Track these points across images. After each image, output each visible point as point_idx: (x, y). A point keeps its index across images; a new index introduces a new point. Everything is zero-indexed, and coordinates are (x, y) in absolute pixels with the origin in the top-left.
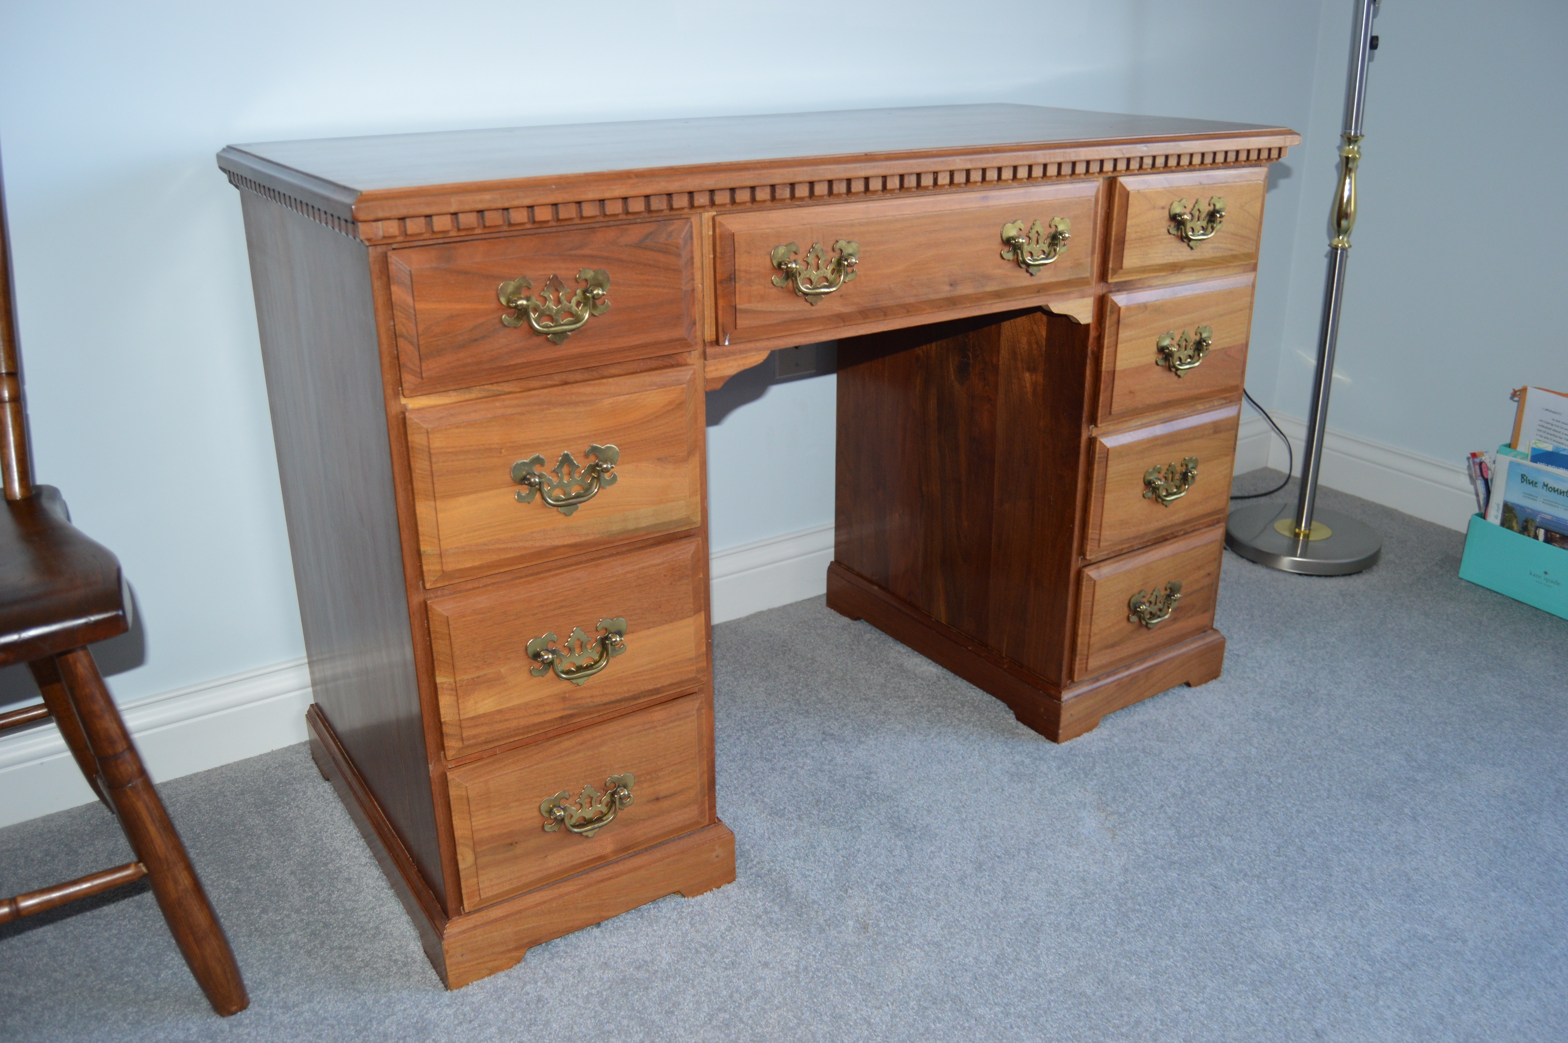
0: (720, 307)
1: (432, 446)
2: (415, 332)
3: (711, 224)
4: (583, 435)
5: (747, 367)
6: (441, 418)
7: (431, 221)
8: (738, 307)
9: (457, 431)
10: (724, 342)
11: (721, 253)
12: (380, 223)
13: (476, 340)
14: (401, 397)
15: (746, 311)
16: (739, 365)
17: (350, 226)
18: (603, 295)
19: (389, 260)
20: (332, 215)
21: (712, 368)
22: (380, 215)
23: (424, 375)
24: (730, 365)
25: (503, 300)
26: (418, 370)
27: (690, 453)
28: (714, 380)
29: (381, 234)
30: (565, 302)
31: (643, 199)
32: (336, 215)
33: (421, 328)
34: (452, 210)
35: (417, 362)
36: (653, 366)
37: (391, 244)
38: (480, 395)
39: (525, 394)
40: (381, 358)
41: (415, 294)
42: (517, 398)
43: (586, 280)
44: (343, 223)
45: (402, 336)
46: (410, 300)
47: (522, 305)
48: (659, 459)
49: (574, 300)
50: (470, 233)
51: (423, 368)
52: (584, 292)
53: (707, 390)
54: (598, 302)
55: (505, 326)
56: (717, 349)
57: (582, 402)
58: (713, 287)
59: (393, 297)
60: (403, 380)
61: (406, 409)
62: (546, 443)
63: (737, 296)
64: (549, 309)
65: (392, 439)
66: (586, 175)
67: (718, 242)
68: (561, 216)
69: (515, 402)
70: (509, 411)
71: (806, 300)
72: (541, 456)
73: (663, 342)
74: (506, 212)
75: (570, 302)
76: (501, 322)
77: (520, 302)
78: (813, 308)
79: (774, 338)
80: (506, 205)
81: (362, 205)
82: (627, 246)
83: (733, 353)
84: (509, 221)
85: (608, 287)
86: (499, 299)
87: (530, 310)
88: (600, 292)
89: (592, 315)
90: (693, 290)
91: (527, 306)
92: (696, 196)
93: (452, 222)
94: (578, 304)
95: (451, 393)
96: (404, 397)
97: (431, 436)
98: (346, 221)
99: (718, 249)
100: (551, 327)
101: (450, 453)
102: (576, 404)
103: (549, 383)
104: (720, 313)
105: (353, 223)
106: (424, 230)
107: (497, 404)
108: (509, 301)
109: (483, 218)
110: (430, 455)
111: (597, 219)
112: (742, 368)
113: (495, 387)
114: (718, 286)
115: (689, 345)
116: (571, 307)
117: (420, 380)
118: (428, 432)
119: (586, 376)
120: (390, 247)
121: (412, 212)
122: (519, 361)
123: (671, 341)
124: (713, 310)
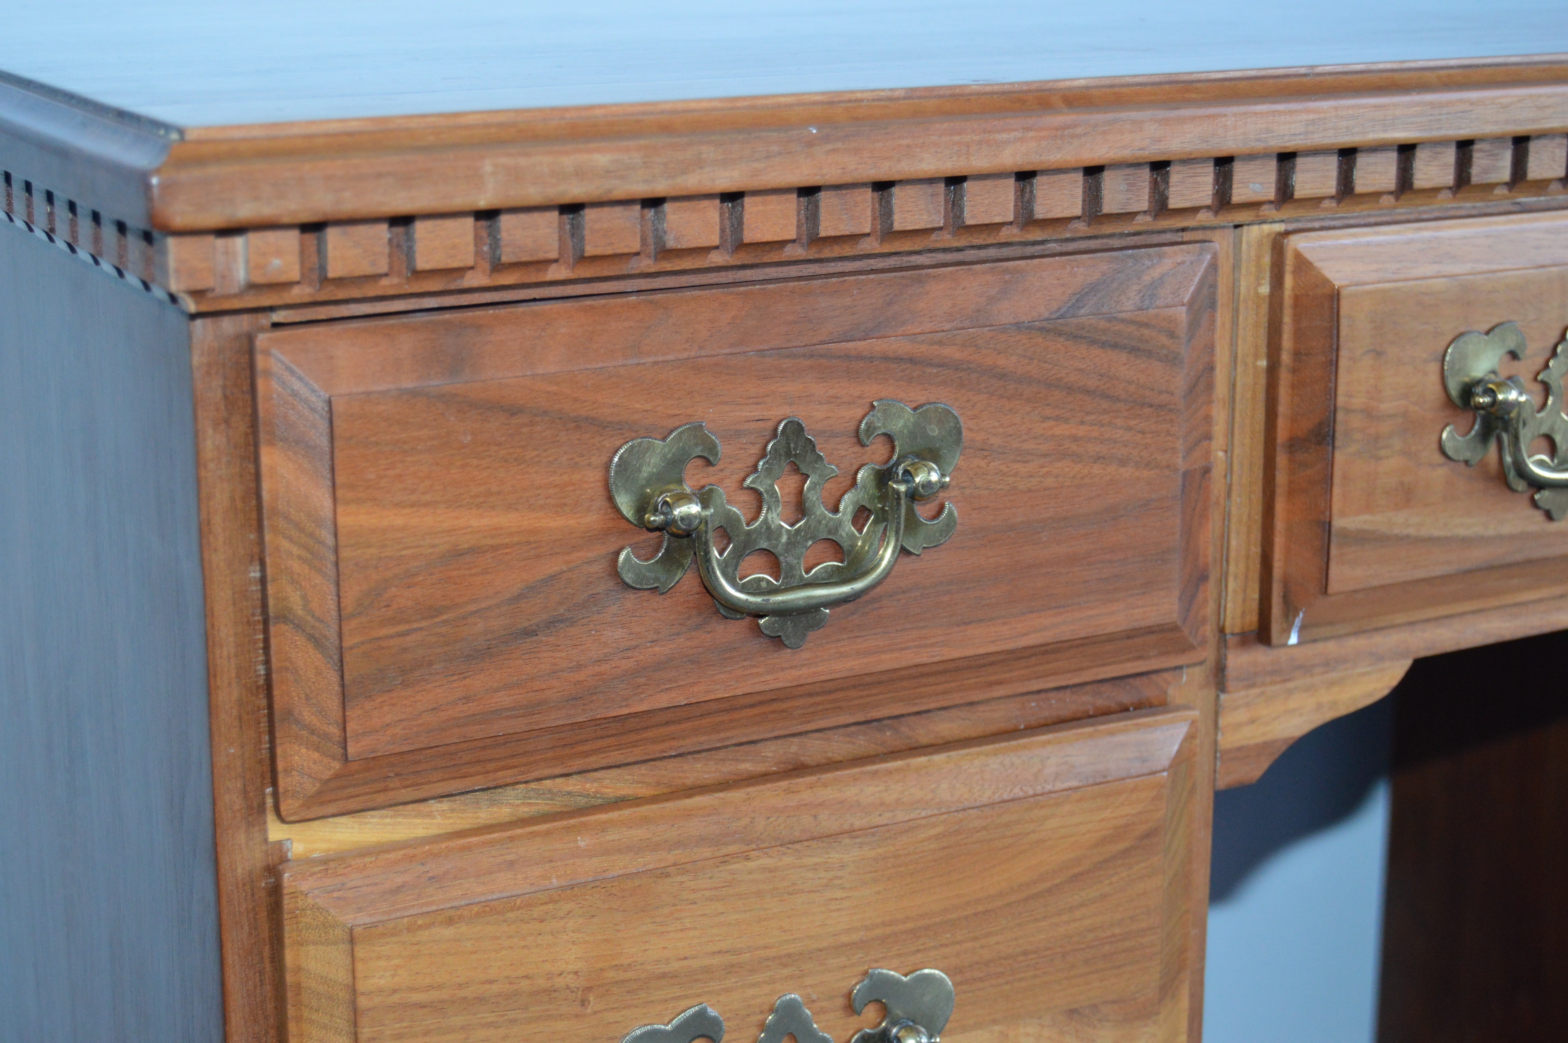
0: (1280, 524)
1: (361, 986)
2: (332, 605)
3: (1267, 260)
4: (844, 939)
5: (1343, 710)
6: (398, 890)
7: (410, 238)
8: (1338, 523)
9: (448, 932)
10: (1287, 632)
11: (1297, 354)
12: (239, 242)
13: (528, 633)
14: (271, 817)
15: (1362, 538)
16: (1319, 707)
17: (134, 244)
18: (943, 486)
19: (261, 362)
20: (72, 207)
21: (1241, 715)
22: (245, 212)
23: (351, 750)
24: (1292, 704)
25: (625, 503)
26: (334, 730)
27: (1167, 989)
28: (1242, 753)
29: (241, 274)
30: (822, 510)
31: (1079, 177)
32: (84, 207)
33: (352, 593)
34: (483, 202)
35: (333, 704)
36: (1065, 713)
37: (272, 309)
38: (525, 811)
39: (670, 806)
40: (210, 691)
41: (340, 480)
42: (645, 820)
43: (889, 438)
44: (109, 232)
45: (284, 618)
46: (322, 499)
47: (685, 518)
48: (1072, 1012)
49: (847, 503)
50: (533, 277)
51: (351, 726)
52: (883, 477)
53: (1221, 784)
54: (922, 511)
55: (627, 586)
56: (1260, 656)
57: (851, 832)
58: (1259, 462)
59: (266, 486)
60: (280, 765)
61: (284, 859)
62: (730, 969)
63: (1337, 490)
64: (770, 532)
65: (231, 958)
66: (912, 94)
67: (1287, 319)
68: (826, 229)
69: (639, 833)
70: (620, 865)
71: (1535, 504)
72: (712, 1012)
73: (1111, 638)
74: (650, 213)
75: (836, 510)
76: (614, 572)
77: (679, 511)
78: (1553, 527)
79: (1427, 621)
80: (660, 188)
81: (183, 176)
82: (1018, 326)
83: (1305, 668)
84: (659, 240)
85: (957, 459)
86: (611, 499)
87: (711, 536)
88: (934, 477)
89: (903, 552)
90: (1207, 471)
91: (704, 521)
92: (1239, 171)
93: (478, 239)
94: (861, 514)
95: (435, 806)
96: (282, 820)
97: (361, 952)
98: (121, 227)
99: (1287, 342)
100: (776, 591)
101: (421, 1006)
102: (831, 837)
103: (747, 767)
104: (1279, 541)
105: (147, 237)
106: (383, 267)
107: (583, 842)
108: (643, 506)
109: (576, 231)
110: (355, 1014)
111: (935, 241)
112: (1329, 715)
113: (573, 785)
114: (1282, 460)
115: (1185, 648)
116: (839, 524)
117: (336, 765)
118: (352, 941)
119: (862, 743)
120: (265, 320)
121: (350, 204)
122: (663, 700)
123: (1131, 634)
124: (1256, 535)
